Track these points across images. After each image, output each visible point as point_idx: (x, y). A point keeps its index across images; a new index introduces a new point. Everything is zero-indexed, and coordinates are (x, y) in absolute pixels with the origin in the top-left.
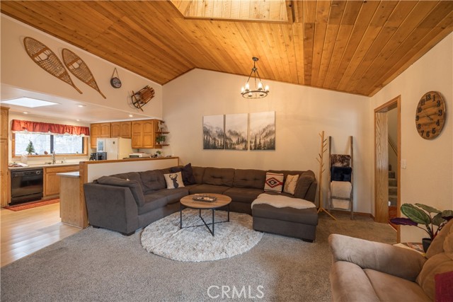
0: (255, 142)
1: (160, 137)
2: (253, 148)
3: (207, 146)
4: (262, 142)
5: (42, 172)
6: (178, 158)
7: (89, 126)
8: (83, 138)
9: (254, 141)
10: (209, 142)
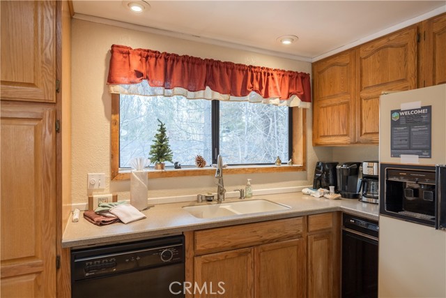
5: (181, 250)
7: (308, 70)
8: (291, 110)
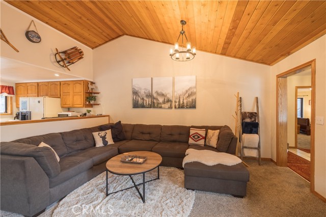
0: (179, 102)
1: (91, 97)
2: (177, 107)
3: (136, 105)
4: (185, 101)
6: (108, 116)
7: (13, 86)
8: (6, 97)
9: (178, 100)
10: (138, 101)
